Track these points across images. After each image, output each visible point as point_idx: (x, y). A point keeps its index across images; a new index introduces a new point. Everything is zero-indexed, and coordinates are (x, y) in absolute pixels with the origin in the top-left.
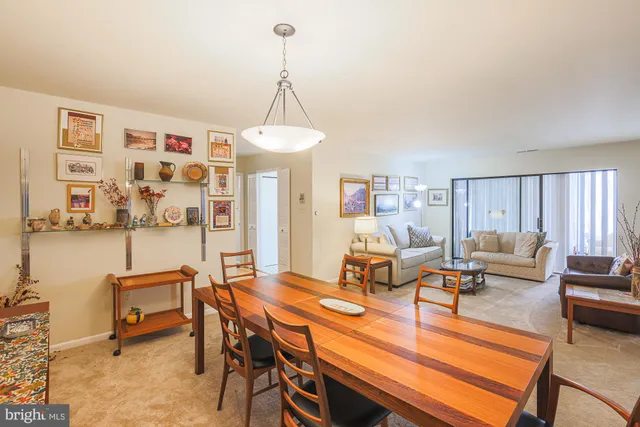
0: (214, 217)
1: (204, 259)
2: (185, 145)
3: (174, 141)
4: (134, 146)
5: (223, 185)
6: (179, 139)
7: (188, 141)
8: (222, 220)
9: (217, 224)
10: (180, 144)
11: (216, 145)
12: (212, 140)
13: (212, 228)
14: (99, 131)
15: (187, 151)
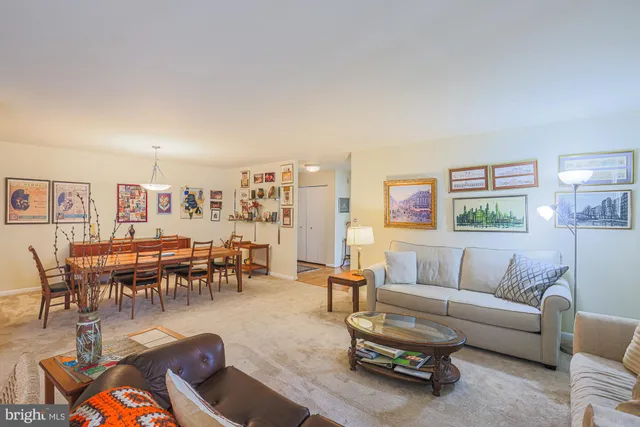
0: (283, 217)
1: (279, 243)
3: (267, 176)
4: (256, 182)
5: (287, 198)
6: (270, 174)
7: (272, 174)
8: (287, 220)
9: (285, 223)
10: (270, 177)
11: (284, 173)
12: (282, 171)
13: (283, 225)
15: (272, 181)
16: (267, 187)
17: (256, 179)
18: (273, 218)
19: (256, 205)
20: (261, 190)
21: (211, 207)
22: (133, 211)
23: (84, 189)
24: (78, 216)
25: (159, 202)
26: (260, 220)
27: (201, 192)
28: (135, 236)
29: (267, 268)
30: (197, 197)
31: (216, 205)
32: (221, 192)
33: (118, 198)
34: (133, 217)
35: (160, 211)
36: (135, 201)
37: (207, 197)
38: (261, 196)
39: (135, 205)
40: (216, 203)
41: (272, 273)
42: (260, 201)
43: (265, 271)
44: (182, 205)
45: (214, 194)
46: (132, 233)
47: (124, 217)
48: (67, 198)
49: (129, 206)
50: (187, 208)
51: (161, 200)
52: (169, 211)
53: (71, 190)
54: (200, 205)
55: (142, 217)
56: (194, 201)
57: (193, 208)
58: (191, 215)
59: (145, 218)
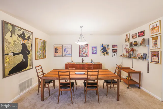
0: (152, 57)
1: (148, 72)
2: (142, 34)
3: (140, 34)
4: (133, 38)
5: (156, 45)
6: (141, 32)
7: (143, 32)
9: (153, 60)
11: (153, 29)
12: (151, 28)
13: (151, 62)
14: (129, 37)
15: (143, 35)
16: (139, 40)
17: (133, 37)
18: (144, 57)
19: (133, 50)
20: (136, 42)
21: (113, 51)
22: (84, 53)
23: (70, 47)
24: (69, 55)
25: (92, 50)
26: (135, 58)
27: (108, 46)
28: (84, 62)
29: (139, 84)
30: (106, 47)
31: (115, 51)
32: (117, 45)
33: (80, 49)
34: (84, 55)
35: (93, 53)
36: (84, 50)
37: (111, 47)
38: (136, 45)
39: (84, 51)
40: (115, 50)
41: (143, 88)
42: (135, 48)
43: (138, 85)
44: (100, 51)
45: (114, 46)
46: (83, 61)
47: (81, 55)
48: (66, 49)
49: (83, 52)
50: (102, 52)
51: (93, 49)
52: (96, 53)
53: (67, 47)
54: (108, 51)
55: (87, 55)
56: (106, 49)
57: (105, 52)
58: (104, 55)
59: (88, 56)
